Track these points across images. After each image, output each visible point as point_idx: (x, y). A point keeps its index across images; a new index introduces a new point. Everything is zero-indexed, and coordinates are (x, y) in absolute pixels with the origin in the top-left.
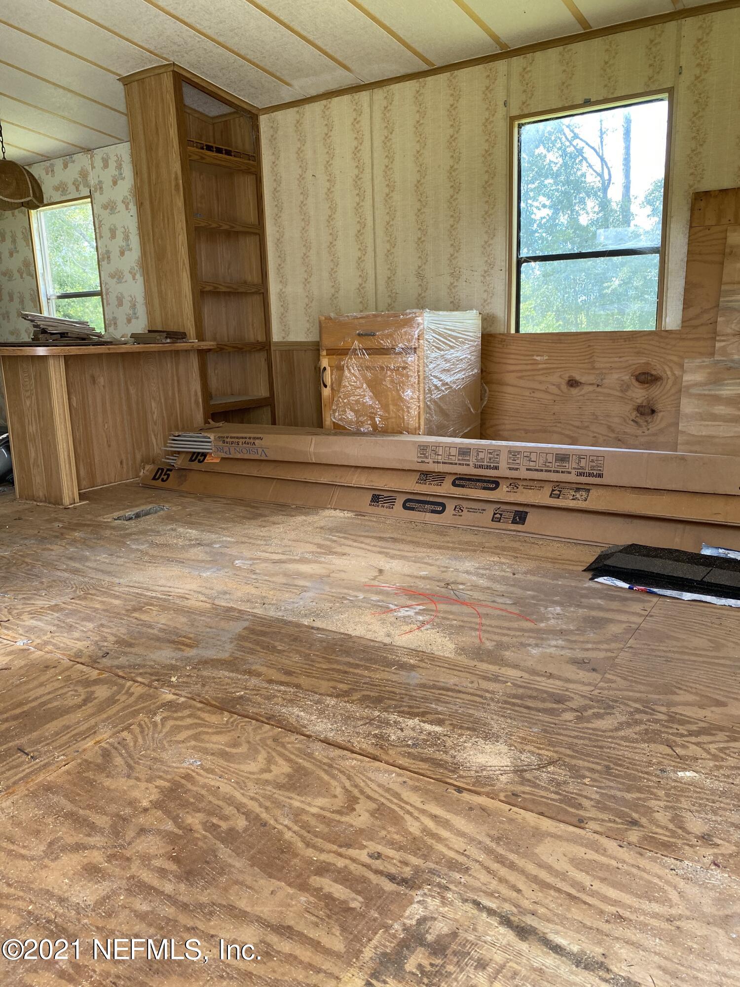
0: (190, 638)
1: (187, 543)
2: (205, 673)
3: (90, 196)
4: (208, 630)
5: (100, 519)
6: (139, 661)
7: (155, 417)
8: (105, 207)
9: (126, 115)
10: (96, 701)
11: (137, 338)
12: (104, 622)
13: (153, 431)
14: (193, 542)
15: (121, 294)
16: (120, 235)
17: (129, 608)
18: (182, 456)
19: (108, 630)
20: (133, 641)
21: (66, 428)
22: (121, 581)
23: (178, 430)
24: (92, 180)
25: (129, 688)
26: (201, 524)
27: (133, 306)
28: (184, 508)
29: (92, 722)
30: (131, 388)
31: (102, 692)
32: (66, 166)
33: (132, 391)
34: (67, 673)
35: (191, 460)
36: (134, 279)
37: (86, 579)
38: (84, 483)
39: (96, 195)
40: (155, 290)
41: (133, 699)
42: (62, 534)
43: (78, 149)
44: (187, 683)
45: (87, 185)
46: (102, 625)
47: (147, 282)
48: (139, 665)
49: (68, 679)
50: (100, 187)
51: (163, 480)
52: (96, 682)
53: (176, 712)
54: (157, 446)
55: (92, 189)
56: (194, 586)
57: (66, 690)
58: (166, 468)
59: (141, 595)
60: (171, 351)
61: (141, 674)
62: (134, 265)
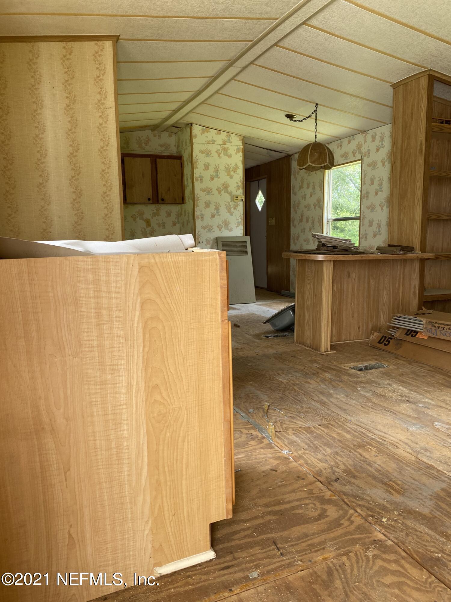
0: (398, 485)
1: (399, 398)
2: (409, 523)
3: (361, 159)
4: (412, 481)
5: (342, 366)
6: (359, 493)
7: (385, 300)
8: (369, 165)
9: (392, 107)
10: (327, 519)
11: (380, 250)
12: (339, 451)
13: (382, 310)
14: (403, 398)
15: (373, 219)
16: (376, 182)
17: (355, 443)
18: (401, 331)
19: (339, 458)
20: (357, 474)
21: (328, 304)
22: (352, 419)
23: (398, 312)
24: (364, 149)
25: (351, 515)
26: (410, 384)
27: (379, 227)
28: (398, 368)
29: (323, 537)
30: (371, 281)
31: (332, 512)
32: (349, 142)
33: (372, 283)
34: (310, 487)
35: (406, 334)
36: (382, 209)
37: (330, 412)
38: (334, 338)
39: (365, 159)
40: (396, 218)
41: (352, 527)
42: (318, 373)
43: (358, 132)
44: (394, 527)
45: (360, 153)
46: (337, 453)
47: (391, 213)
48: (359, 497)
49: (310, 492)
50: (368, 153)
51: (385, 344)
52: (329, 502)
53: (384, 552)
54: (383, 320)
55: (363, 155)
56: (403, 438)
57: (307, 501)
58: (388, 336)
59: (365, 434)
60: (401, 259)
61: (360, 505)
62: (383, 201)
